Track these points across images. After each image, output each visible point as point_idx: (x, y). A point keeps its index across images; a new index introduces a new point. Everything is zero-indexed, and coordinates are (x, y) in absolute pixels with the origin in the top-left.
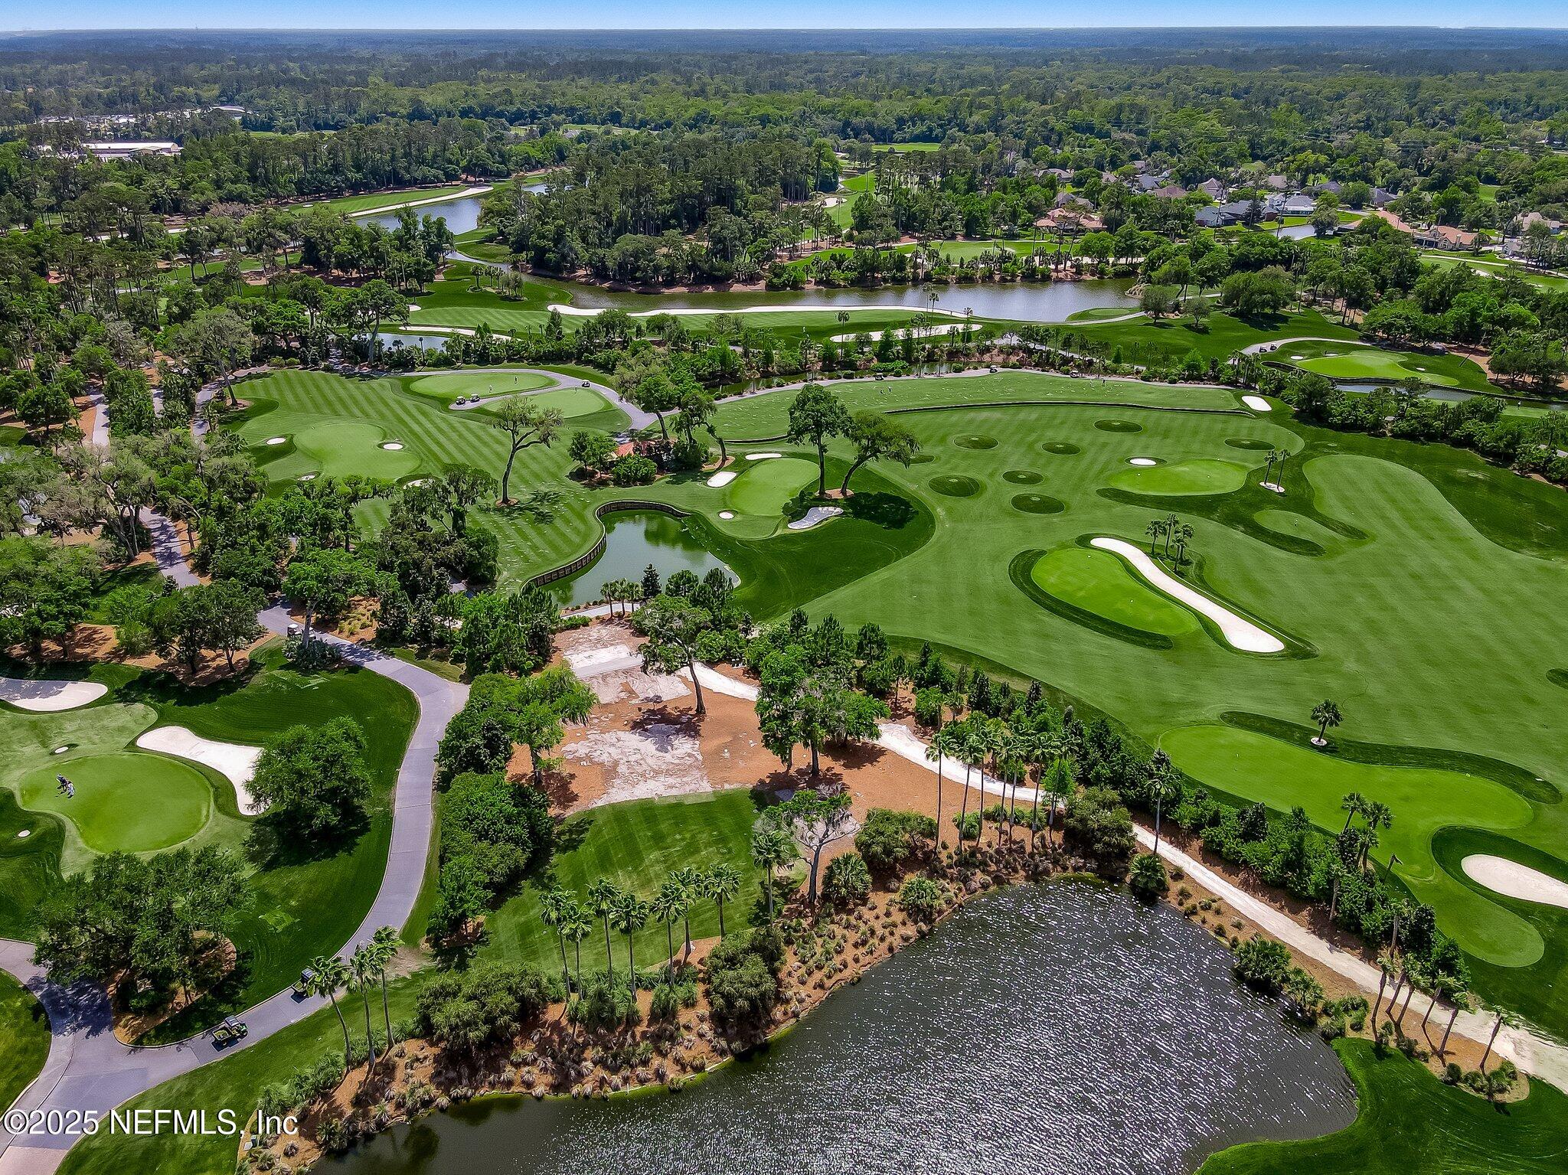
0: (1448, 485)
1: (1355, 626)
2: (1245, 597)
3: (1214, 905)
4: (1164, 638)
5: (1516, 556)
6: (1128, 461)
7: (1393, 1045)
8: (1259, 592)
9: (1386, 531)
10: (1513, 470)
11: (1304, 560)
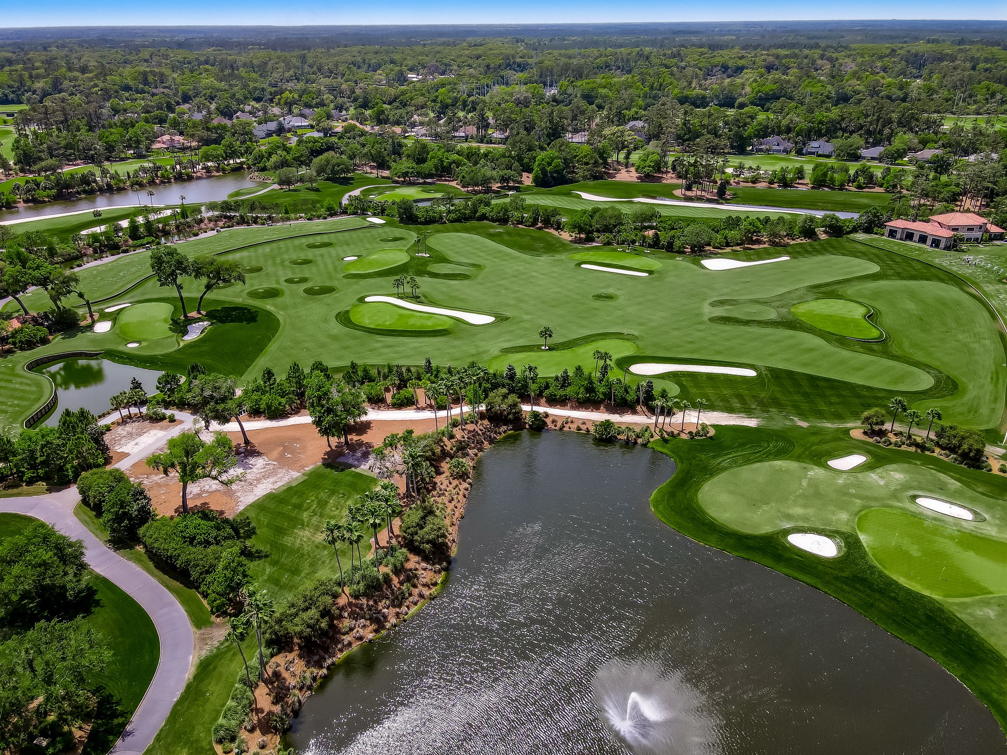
0: (491, 236)
1: (512, 302)
2: (458, 304)
3: (569, 421)
4: (444, 330)
5: (542, 258)
6: (342, 259)
7: (666, 436)
8: (462, 300)
9: (486, 262)
10: (510, 226)
11: (466, 282)
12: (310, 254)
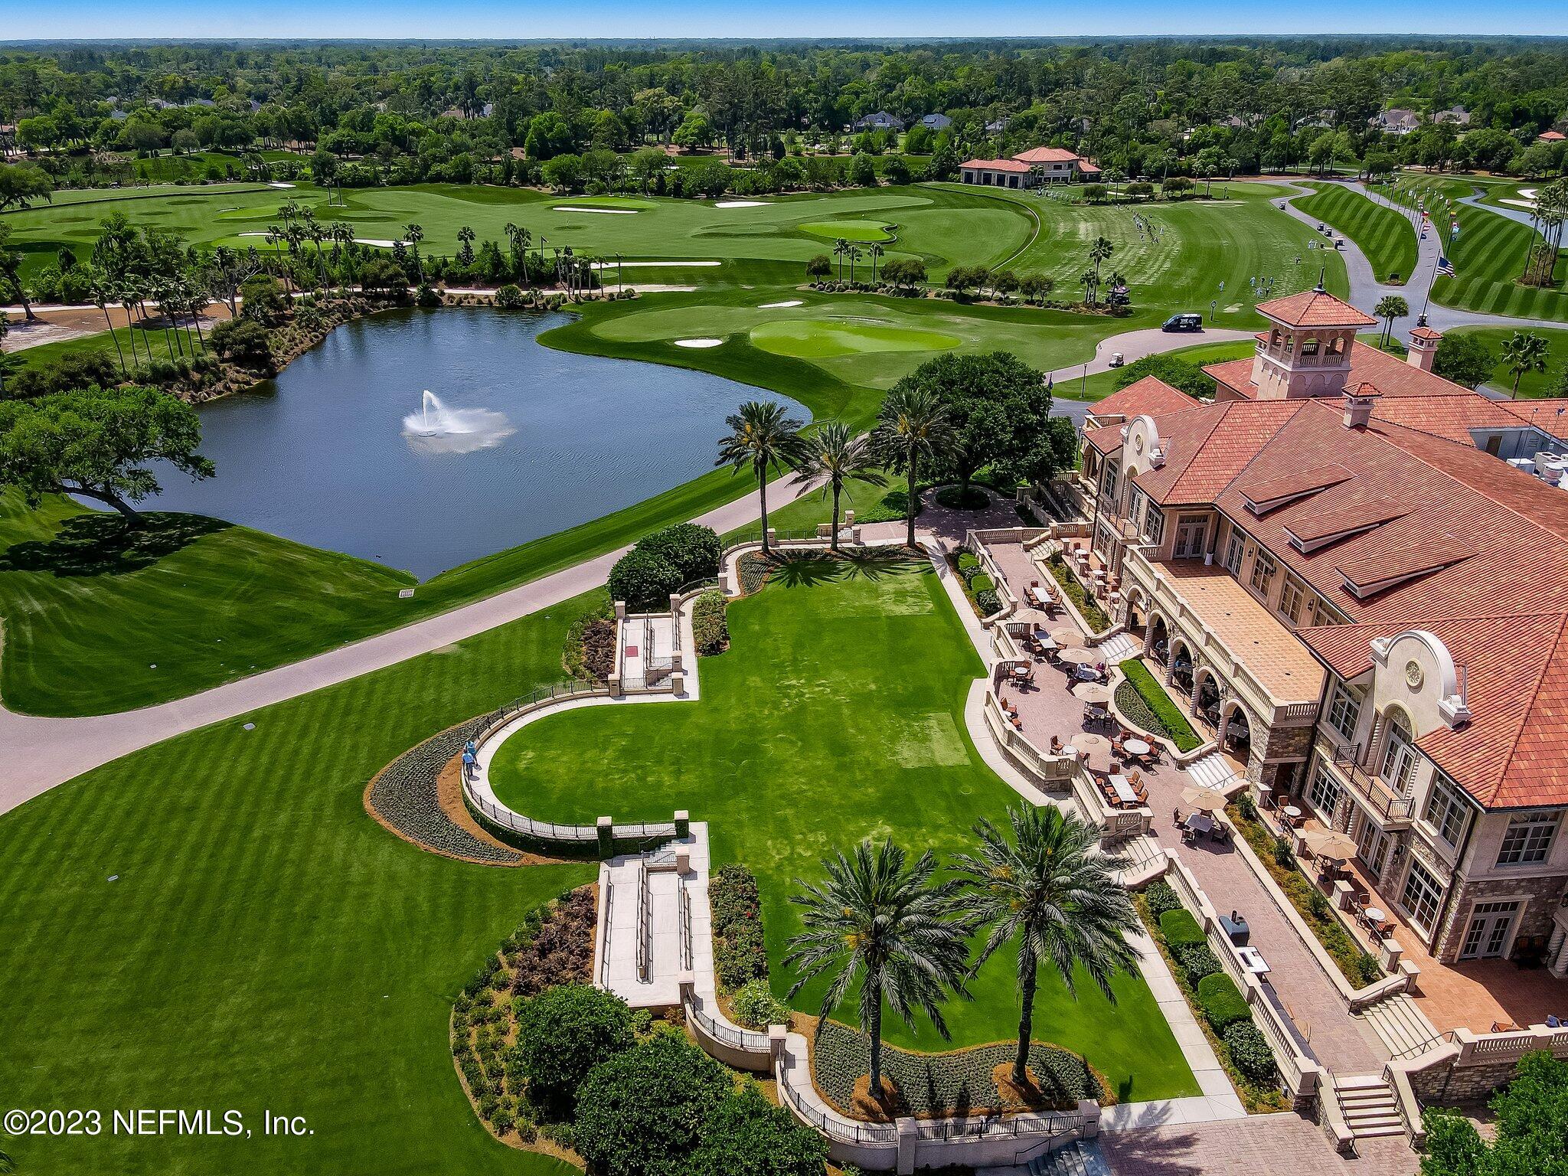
3: (469, 297)
7: (582, 300)
12: (170, 209)
